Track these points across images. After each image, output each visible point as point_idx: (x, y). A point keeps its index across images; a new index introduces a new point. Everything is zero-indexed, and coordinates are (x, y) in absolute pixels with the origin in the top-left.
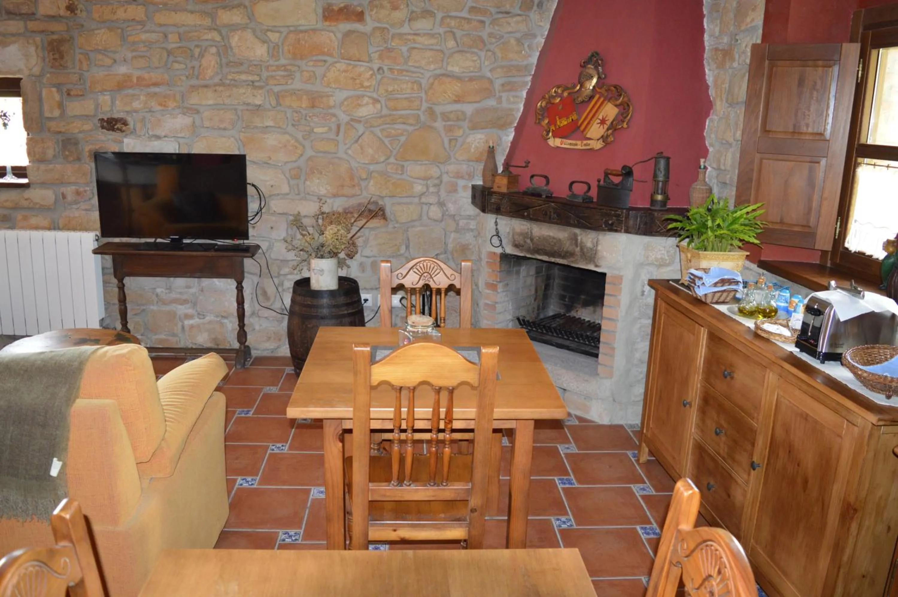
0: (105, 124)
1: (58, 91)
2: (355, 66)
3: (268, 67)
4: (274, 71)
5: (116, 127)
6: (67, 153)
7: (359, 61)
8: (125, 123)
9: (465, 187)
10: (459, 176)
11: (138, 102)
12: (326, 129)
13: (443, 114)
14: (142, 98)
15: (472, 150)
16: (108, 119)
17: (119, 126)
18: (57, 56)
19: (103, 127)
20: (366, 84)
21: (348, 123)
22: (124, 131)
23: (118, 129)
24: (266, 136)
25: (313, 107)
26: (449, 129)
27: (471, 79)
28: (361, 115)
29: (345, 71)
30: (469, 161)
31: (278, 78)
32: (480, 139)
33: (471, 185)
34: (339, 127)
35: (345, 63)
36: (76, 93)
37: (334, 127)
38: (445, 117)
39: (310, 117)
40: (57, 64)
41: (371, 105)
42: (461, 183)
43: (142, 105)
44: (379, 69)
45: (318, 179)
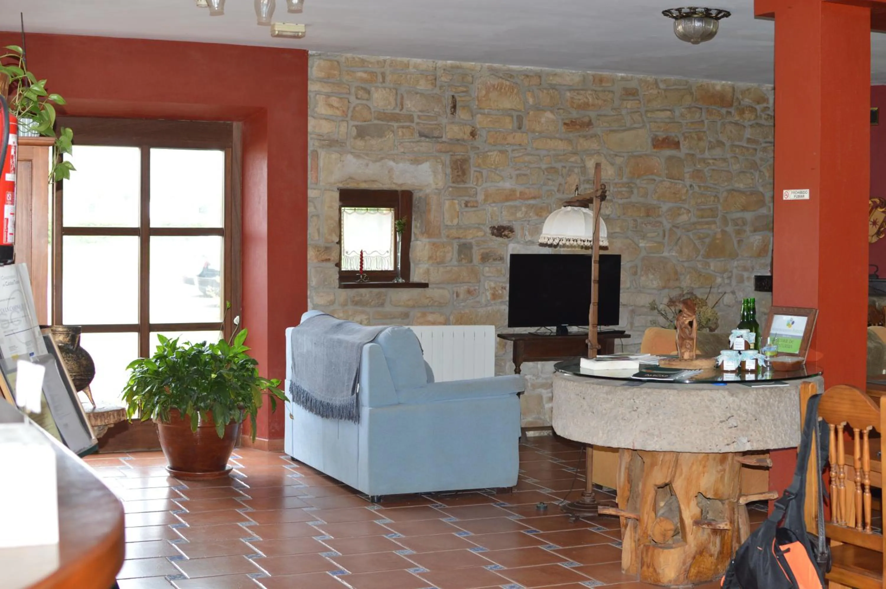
0: (495, 231)
1: (458, 204)
2: (676, 184)
3: (616, 184)
4: (620, 187)
5: (503, 234)
6: (463, 256)
7: (678, 179)
8: (511, 230)
9: (749, 278)
10: (745, 269)
11: (520, 213)
12: (656, 234)
13: (733, 220)
14: (524, 209)
15: (755, 248)
16: (498, 227)
17: (506, 233)
18: (460, 173)
19: (493, 234)
20: (684, 198)
21: (671, 230)
22: (509, 237)
23: (505, 235)
24: (615, 240)
25: (648, 216)
26: (739, 232)
27: (752, 194)
28: (678, 222)
29: (670, 188)
30: (751, 257)
31: (623, 193)
32: (759, 239)
33: (753, 276)
34: (664, 232)
35: (669, 181)
36: (472, 205)
37: (661, 233)
38: (735, 222)
39: (645, 224)
40: (459, 180)
41: (685, 215)
42: (746, 274)
43: (523, 215)
44: (691, 186)
45: (653, 274)
